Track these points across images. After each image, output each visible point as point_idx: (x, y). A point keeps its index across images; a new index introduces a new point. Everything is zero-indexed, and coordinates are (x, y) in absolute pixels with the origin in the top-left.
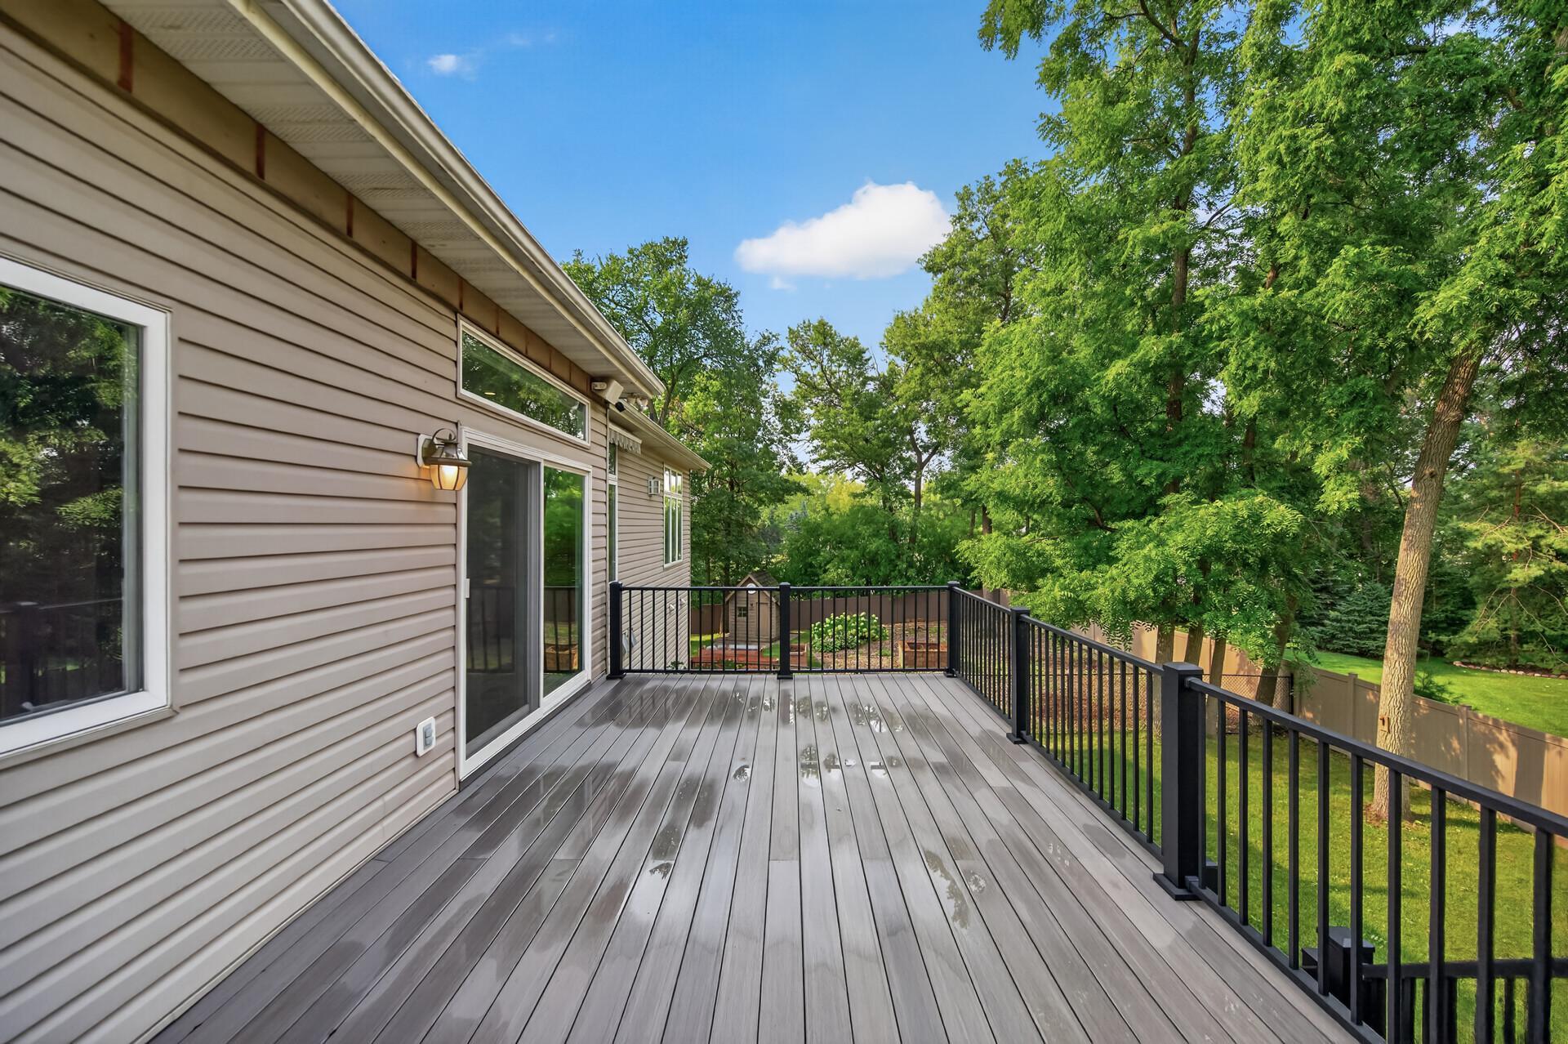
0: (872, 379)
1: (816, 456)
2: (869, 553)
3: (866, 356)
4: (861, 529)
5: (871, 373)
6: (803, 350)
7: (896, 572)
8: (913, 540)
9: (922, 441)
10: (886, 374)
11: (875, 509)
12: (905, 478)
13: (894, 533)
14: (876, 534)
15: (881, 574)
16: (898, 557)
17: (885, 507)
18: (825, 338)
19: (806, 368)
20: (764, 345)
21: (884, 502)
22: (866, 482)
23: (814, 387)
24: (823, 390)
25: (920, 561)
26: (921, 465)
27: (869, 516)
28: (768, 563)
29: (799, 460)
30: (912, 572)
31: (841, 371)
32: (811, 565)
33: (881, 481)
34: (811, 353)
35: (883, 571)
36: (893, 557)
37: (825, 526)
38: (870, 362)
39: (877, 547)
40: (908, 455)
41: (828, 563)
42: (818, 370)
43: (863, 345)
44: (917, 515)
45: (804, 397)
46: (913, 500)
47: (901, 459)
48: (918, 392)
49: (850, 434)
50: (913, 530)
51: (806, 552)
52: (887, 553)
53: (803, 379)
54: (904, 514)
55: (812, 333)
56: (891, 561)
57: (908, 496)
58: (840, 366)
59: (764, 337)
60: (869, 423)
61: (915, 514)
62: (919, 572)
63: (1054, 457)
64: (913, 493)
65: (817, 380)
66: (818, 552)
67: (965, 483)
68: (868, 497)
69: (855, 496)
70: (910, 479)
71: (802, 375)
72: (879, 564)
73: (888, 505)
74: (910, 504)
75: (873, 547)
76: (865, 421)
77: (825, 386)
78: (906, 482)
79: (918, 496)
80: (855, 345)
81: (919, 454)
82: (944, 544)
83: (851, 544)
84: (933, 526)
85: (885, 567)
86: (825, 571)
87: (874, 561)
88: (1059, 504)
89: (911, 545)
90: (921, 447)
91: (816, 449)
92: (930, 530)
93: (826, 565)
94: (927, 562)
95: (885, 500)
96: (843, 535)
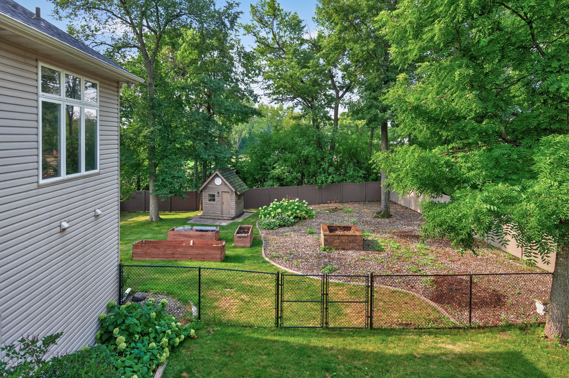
0: (307, 41)
1: (269, 91)
2: (303, 156)
3: (302, 25)
4: (297, 140)
5: (306, 37)
6: (261, 21)
7: (321, 169)
8: (333, 148)
9: (339, 83)
10: (316, 38)
11: (308, 127)
12: (328, 107)
13: (319, 143)
14: (308, 143)
15: (311, 170)
16: (323, 159)
17: (314, 125)
18: (274, 11)
19: (263, 34)
20: (229, 9)
21: (313, 123)
22: (302, 109)
23: (268, 46)
24: (275, 48)
25: (337, 162)
26: (339, 98)
27: (302, 132)
28: (237, 162)
29: (255, 93)
30: (331, 170)
31: (286, 36)
32: (264, 164)
33: (312, 108)
34: (266, 23)
35: (312, 168)
36: (319, 159)
37: (274, 138)
38: (305, 29)
39: (309, 152)
40: (330, 93)
41: (276, 162)
42: (271, 36)
43: (301, 18)
44: (335, 131)
45: (262, 53)
46: (333, 122)
47: (325, 95)
48: (337, 43)
49: (291, 76)
50: (333, 141)
51: (261, 155)
52: (315, 156)
53: (261, 41)
54: (327, 130)
55: (267, 8)
56: (318, 162)
57: (329, 119)
58: (285, 32)
59: (229, 4)
60: (304, 70)
61: (334, 131)
62: (337, 169)
63: (471, 71)
64: (333, 117)
65: (270, 41)
66: (269, 155)
67: (383, 98)
68: (303, 119)
69: (295, 118)
70: (331, 107)
71: (260, 38)
72: (310, 164)
73: (316, 124)
74: (331, 124)
75: (305, 152)
76: (302, 68)
77: (276, 46)
78: (327, 109)
79: (336, 120)
80: (295, 18)
81: (337, 93)
82: (353, 151)
83: (292, 149)
84: (346, 139)
85: (314, 166)
86: (274, 168)
87: (306, 161)
88: (472, 119)
89: (331, 151)
90: (338, 87)
91: (268, 87)
92: (343, 141)
93: (274, 164)
94: (342, 162)
95: (314, 121)
96: (286, 143)
